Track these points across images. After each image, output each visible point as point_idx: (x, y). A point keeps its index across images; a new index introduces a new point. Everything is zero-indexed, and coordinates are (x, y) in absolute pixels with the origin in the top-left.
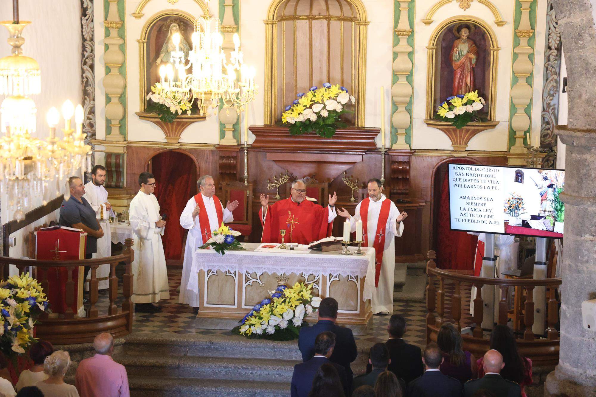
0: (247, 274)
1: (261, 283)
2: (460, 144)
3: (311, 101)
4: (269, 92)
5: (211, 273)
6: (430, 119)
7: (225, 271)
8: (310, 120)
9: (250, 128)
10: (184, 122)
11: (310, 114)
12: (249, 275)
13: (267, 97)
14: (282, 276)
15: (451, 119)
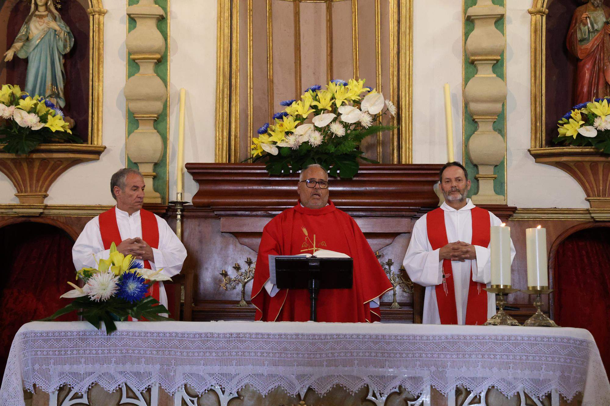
0: (187, 399)
2: (604, 195)
3: (312, 107)
4: (226, 100)
5: (71, 400)
6: (542, 147)
7: (114, 391)
8: (310, 144)
9: (188, 166)
10: (55, 162)
11: (310, 132)
12: (195, 400)
13: (221, 111)
14: (300, 400)
15: (590, 140)
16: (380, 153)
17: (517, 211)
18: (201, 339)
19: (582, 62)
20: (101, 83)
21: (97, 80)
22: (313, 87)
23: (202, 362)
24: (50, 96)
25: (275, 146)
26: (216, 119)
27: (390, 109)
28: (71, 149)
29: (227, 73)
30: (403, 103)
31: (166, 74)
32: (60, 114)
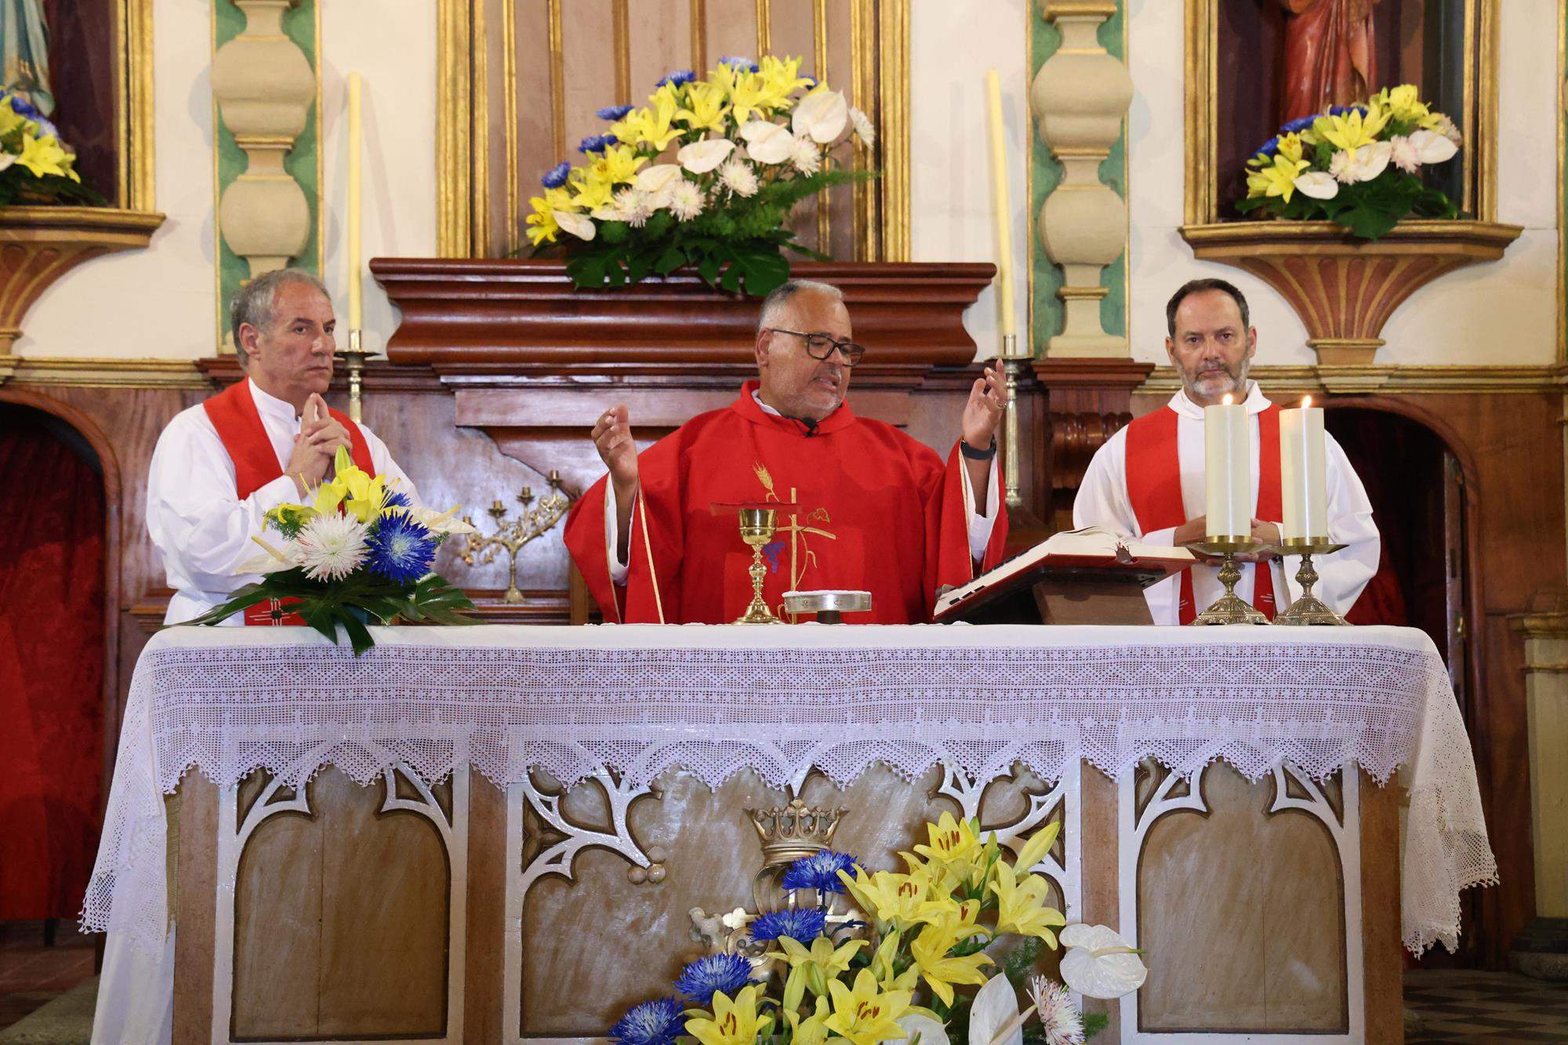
0: (535, 796)
1: (637, 856)
2: (1349, 333)
3: (675, 125)
4: (463, 105)
5: (268, 803)
6: (1209, 222)
7: (373, 783)
8: (672, 213)
9: (377, 265)
10: (40, 253)
11: (671, 184)
12: (554, 800)
13: (450, 129)
14: (793, 798)
15: (1322, 206)
16: (824, 234)
17: (1153, 374)
18: (567, 664)
19: (1299, 21)
20: (148, 57)
21: (137, 49)
22: (678, 74)
23: (572, 716)
24: (16, 87)
25: (588, 217)
26: (438, 151)
27: (860, 130)
28: (81, 220)
29: (463, 38)
30: (889, 115)
31: (312, 37)
32: (50, 132)
